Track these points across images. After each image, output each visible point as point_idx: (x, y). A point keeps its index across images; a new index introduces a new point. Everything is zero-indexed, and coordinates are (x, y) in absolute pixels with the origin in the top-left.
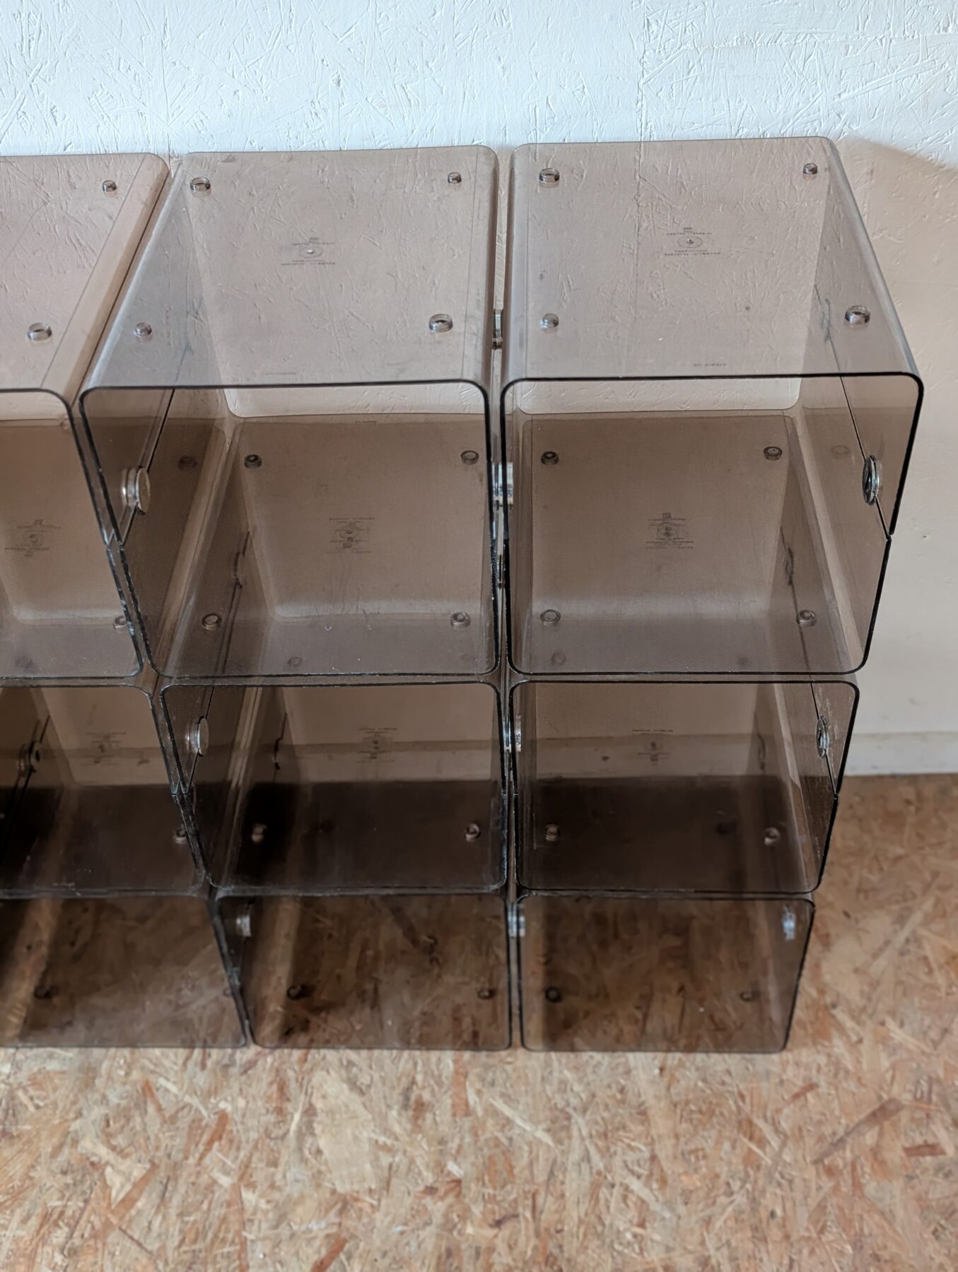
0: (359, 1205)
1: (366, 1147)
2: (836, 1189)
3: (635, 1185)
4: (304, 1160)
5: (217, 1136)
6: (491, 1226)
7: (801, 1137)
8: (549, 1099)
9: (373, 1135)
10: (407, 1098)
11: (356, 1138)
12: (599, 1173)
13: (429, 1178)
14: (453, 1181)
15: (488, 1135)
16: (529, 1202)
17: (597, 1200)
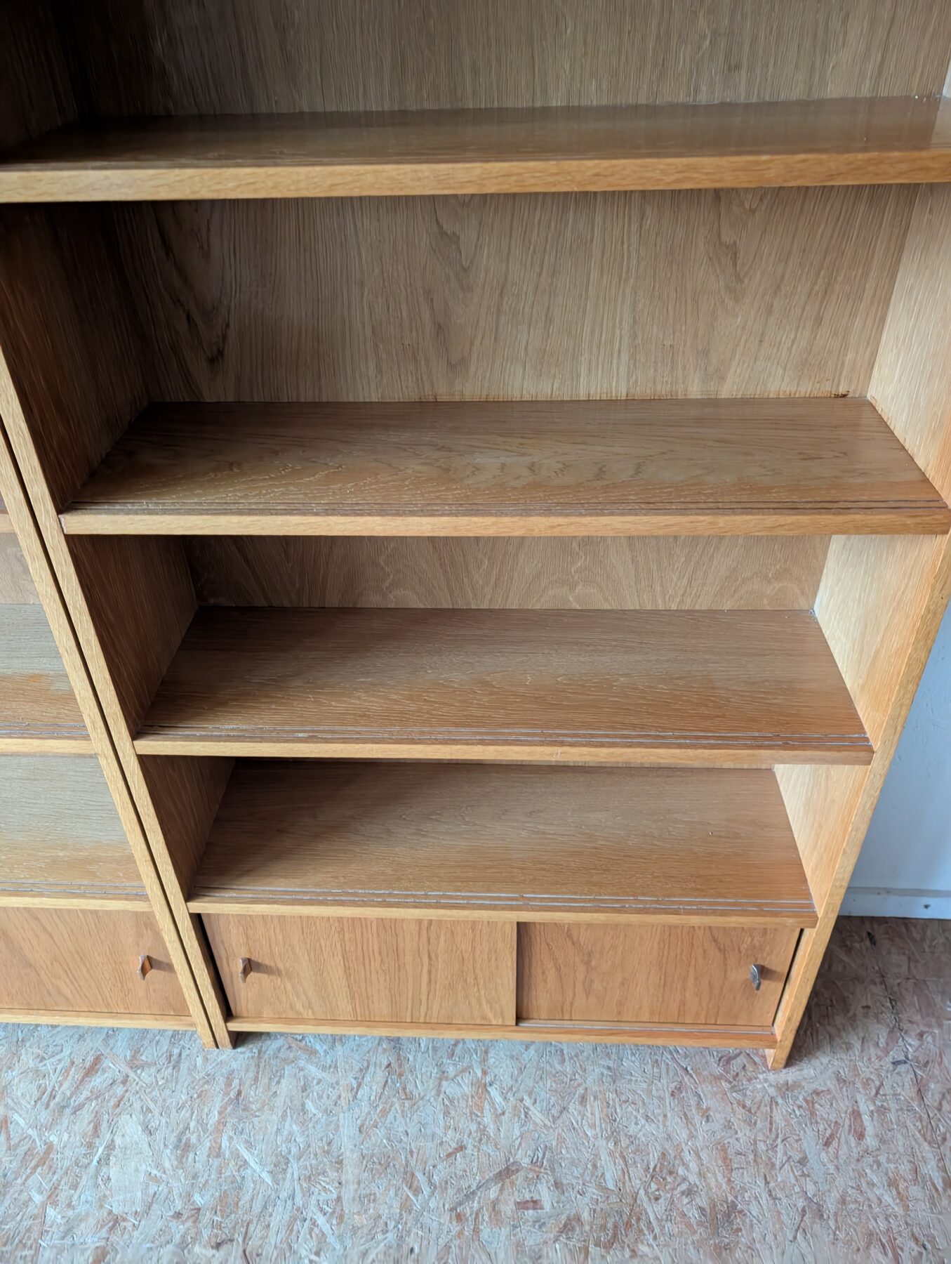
0: (125, 1224)
1: (142, 1177)
2: (460, 1233)
3: (321, 1220)
4: (96, 1186)
5: (42, 1162)
6: (212, 1247)
7: (446, 1189)
8: (277, 1146)
9: (149, 1168)
10: (180, 1140)
11: (137, 1170)
12: (298, 1209)
13: (179, 1205)
14: (195, 1209)
15: (228, 1173)
16: (243, 1230)
17: (292, 1230)
